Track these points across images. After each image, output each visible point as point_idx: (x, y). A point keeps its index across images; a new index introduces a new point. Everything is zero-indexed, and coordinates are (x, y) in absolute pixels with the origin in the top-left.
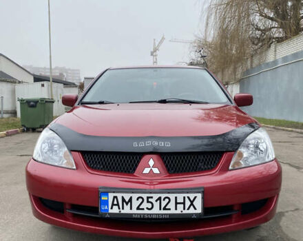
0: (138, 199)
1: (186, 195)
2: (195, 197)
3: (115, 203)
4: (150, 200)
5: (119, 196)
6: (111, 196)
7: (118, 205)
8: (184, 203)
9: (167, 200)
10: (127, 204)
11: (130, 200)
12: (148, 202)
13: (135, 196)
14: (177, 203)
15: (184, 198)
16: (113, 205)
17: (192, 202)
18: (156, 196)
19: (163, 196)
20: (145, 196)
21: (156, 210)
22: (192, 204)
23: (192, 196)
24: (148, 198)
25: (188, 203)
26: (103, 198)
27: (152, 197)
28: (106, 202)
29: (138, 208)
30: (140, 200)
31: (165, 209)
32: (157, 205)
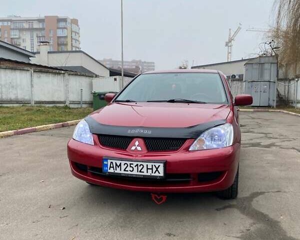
0: (124, 164)
1: (153, 164)
2: (159, 166)
3: (112, 166)
4: (132, 165)
5: (114, 162)
6: (109, 161)
7: (113, 167)
8: (152, 169)
9: (142, 166)
10: (118, 167)
11: (120, 165)
12: (131, 167)
13: (123, 163)
14: (148, 169)
15: (152, 166)
16: (110, 167)
17: (157, 169)
18: (135, 163)
19: (139, 163)
20: (129, 163)
21: (135, 172)
22: (157, 170)
23: (157, 165)
24: (130, 164)
25: (154, 169)
26: (105, 163)
27: (133, 164)
28: (107, 165)
29: (125, 170)
30: (126, 165)
31: (140, 172)
32: (135, 169)
